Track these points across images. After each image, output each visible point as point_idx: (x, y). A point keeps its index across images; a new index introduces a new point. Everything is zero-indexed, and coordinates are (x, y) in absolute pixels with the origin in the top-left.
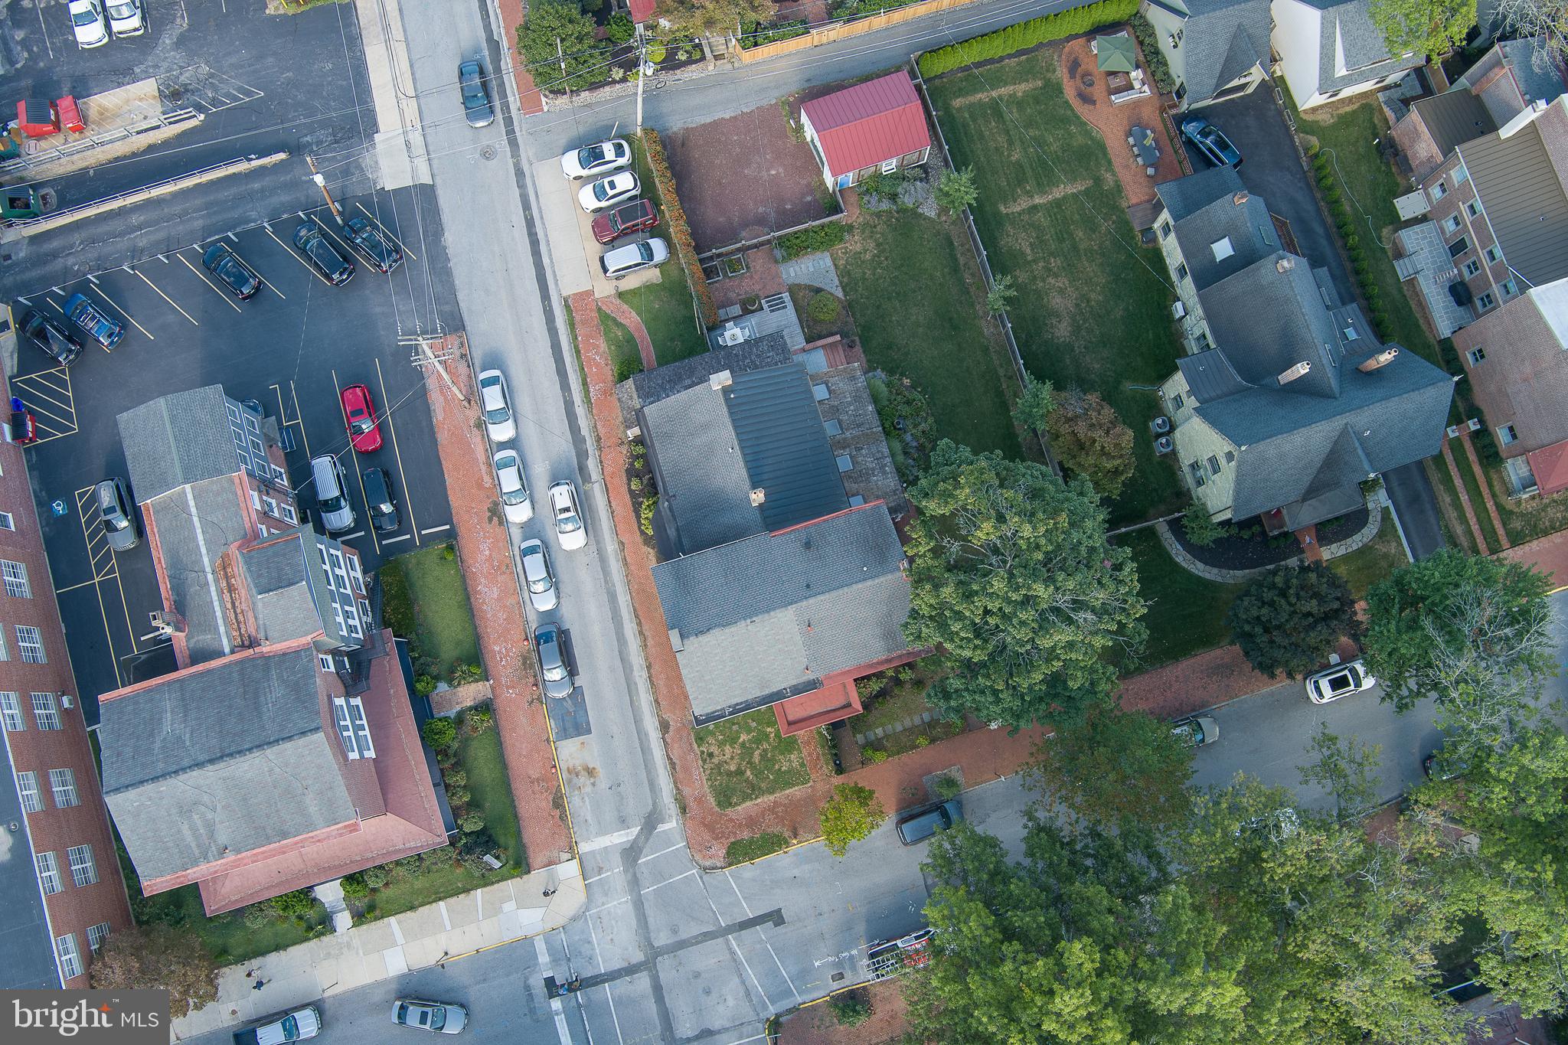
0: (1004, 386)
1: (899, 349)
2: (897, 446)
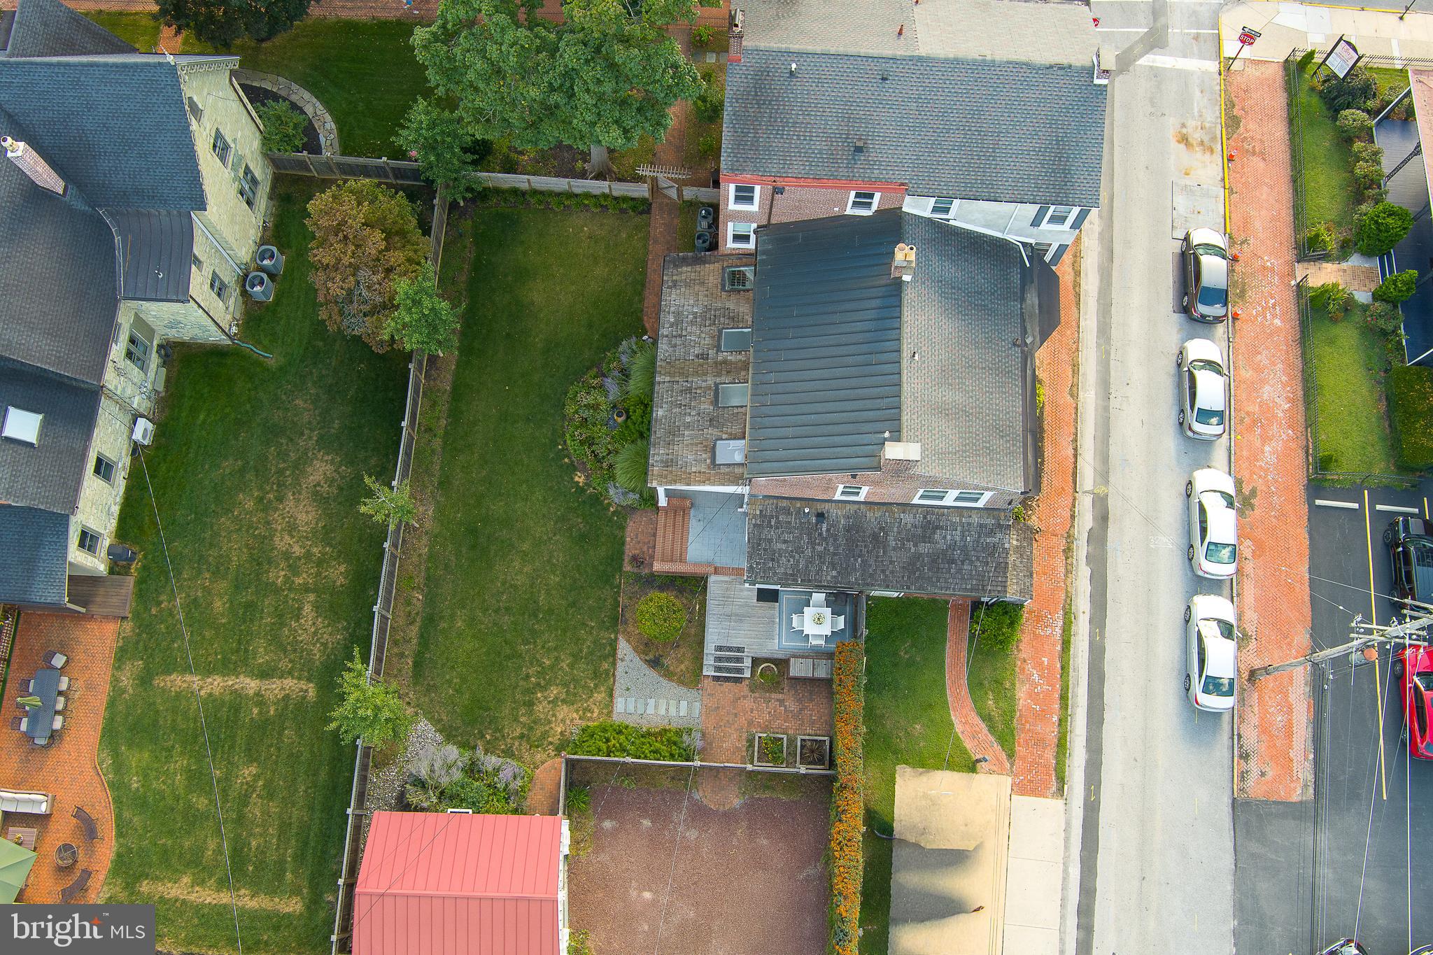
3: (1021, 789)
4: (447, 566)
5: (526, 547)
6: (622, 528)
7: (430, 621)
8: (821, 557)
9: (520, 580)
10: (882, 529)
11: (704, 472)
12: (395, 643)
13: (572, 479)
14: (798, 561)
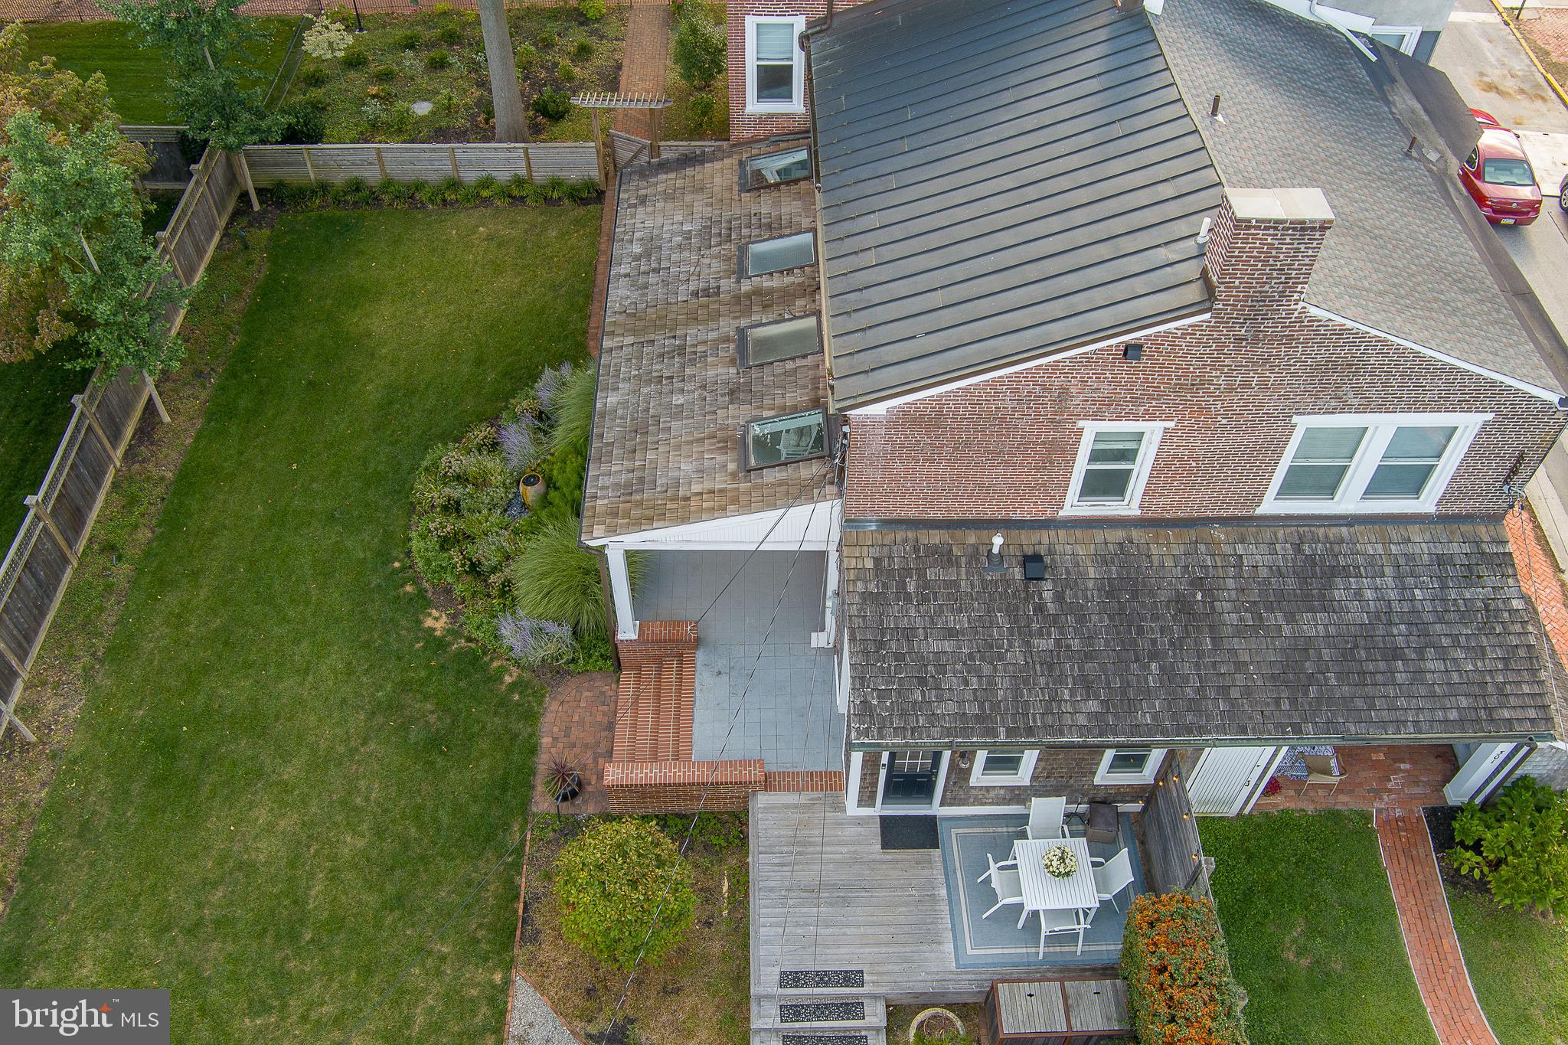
4: (84, 829)
5: (290, 772)
6: (531, 716)
8: (1051, 667)
9: (264, 850)
10: (1197, 583)
11: (721, 491)
13: (419, 622)
14: (991, 681)
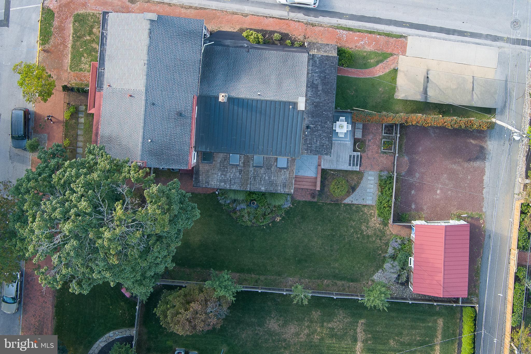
0: (253, 276)
1: (299, 223)
2: (240, 197)
3: (404, 52)
4: (314, 271)
5: (306, 240)
6: (299, 202)
7: (335, 277)
8: (323, 127)
9: (320, 242)
10: (313, 104)
11: (289, 172)
12: (344, 290)
13: (278, 222)
14: (324, 136)
